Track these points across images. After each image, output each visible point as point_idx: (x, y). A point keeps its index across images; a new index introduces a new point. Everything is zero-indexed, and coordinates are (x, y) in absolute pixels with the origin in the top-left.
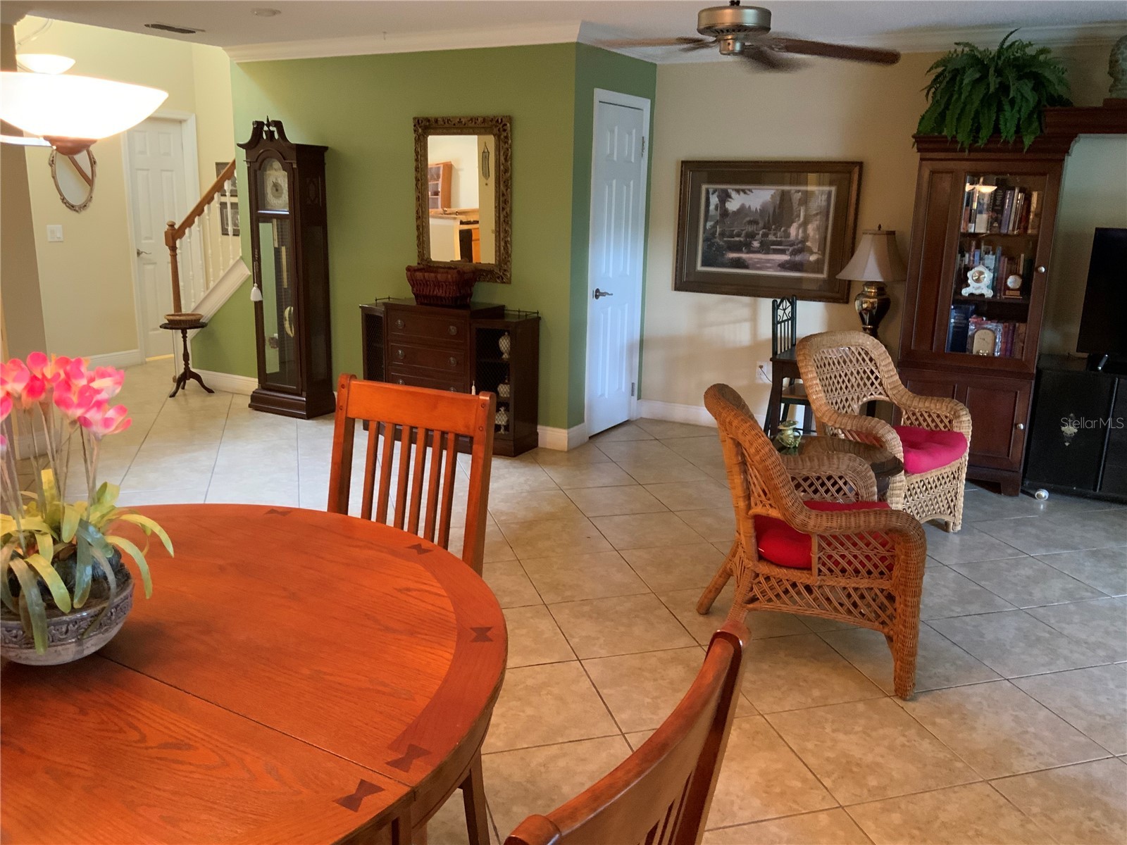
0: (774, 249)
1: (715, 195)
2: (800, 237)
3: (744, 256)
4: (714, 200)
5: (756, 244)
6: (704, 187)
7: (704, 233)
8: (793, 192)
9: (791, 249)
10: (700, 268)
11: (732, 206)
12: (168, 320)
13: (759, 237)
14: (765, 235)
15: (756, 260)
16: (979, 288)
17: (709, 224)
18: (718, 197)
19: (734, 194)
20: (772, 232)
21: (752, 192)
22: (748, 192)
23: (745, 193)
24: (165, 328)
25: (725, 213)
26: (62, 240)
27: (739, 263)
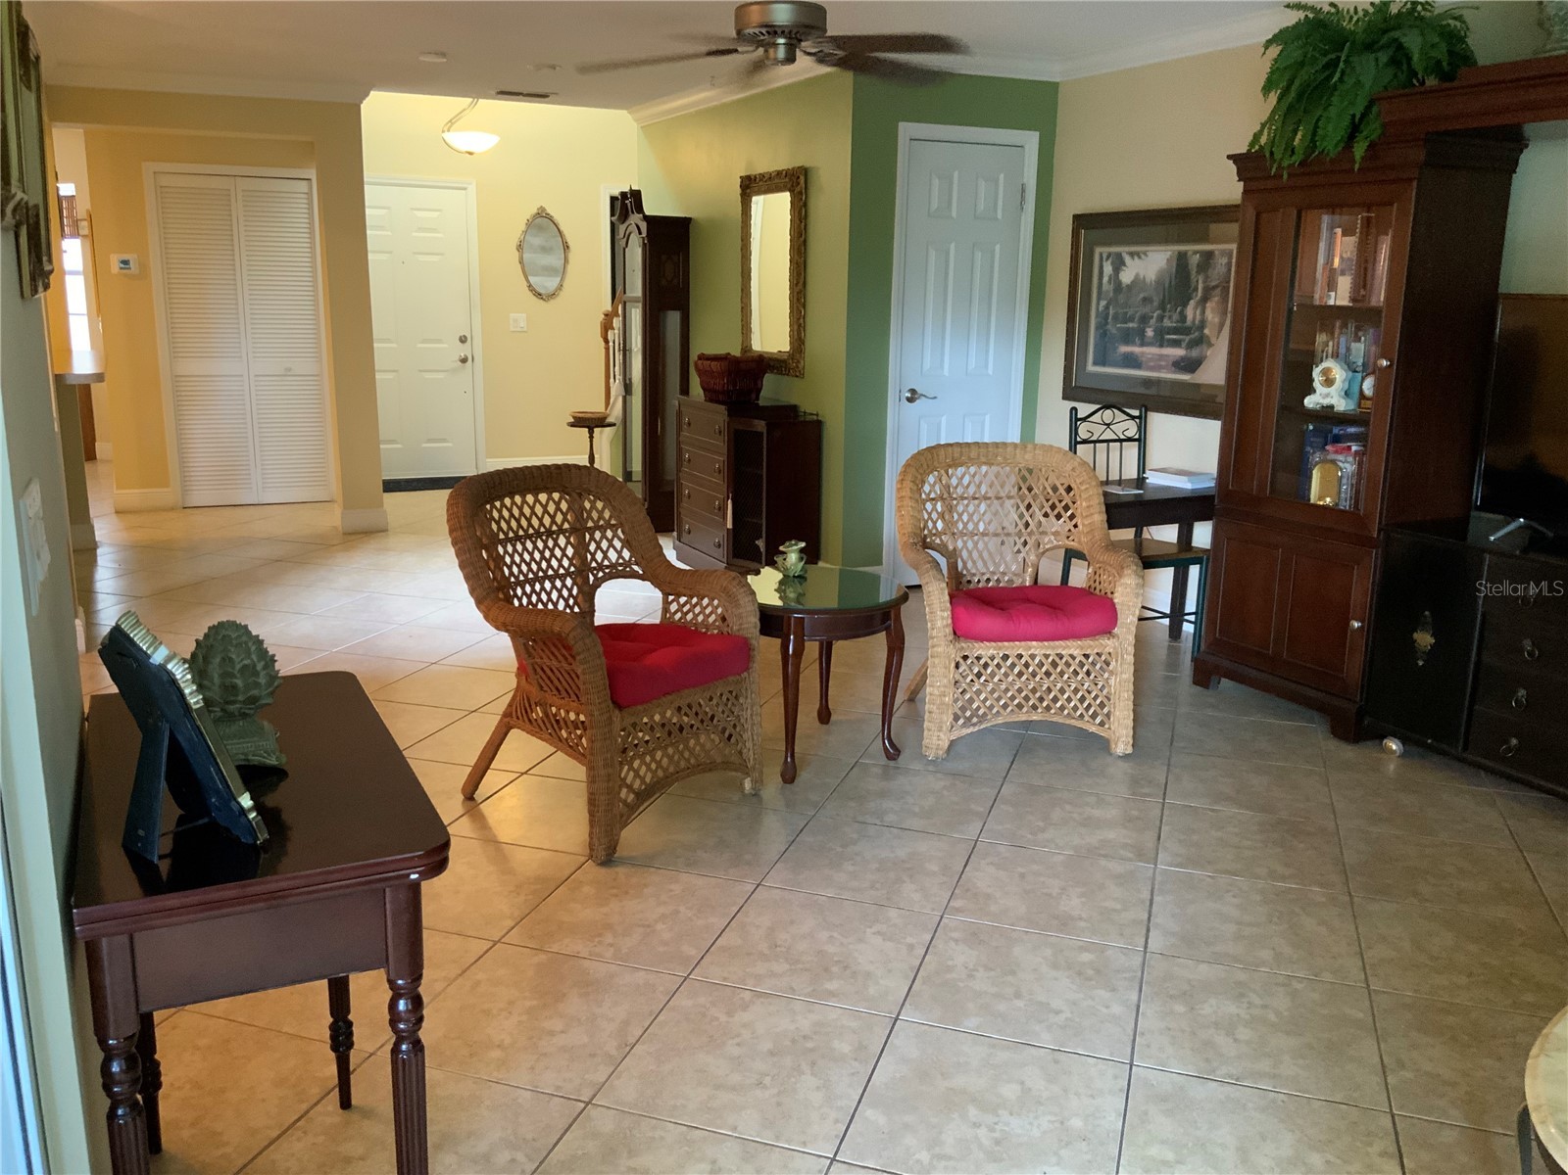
0: (1169, 340)
1: (1109, 262)
2: (1197, 322)
3: (1136, 350)
4: (1108, 269)
5: (1150, 333)
6: (1098, 250)
7: (1097, 317)
8: (1190, 253)
9: (1187, 338)
10: (1091, 368)
11: (1126, 277)
12: (574, 417)
13: (1153, 321)
14: (1161, 319)
15: (1149, 356)
16: (1327, 395)
17: (1103, 303)
18: (1112, 264)
19: (1127, 259)
20: (1167, 314)
21: (1146, 255)
22: (1143, 256)
23: (1140, 257)
24: (572, 426)
25: (1118, 287)
26: (525, 329)
27: (1131, 361)
